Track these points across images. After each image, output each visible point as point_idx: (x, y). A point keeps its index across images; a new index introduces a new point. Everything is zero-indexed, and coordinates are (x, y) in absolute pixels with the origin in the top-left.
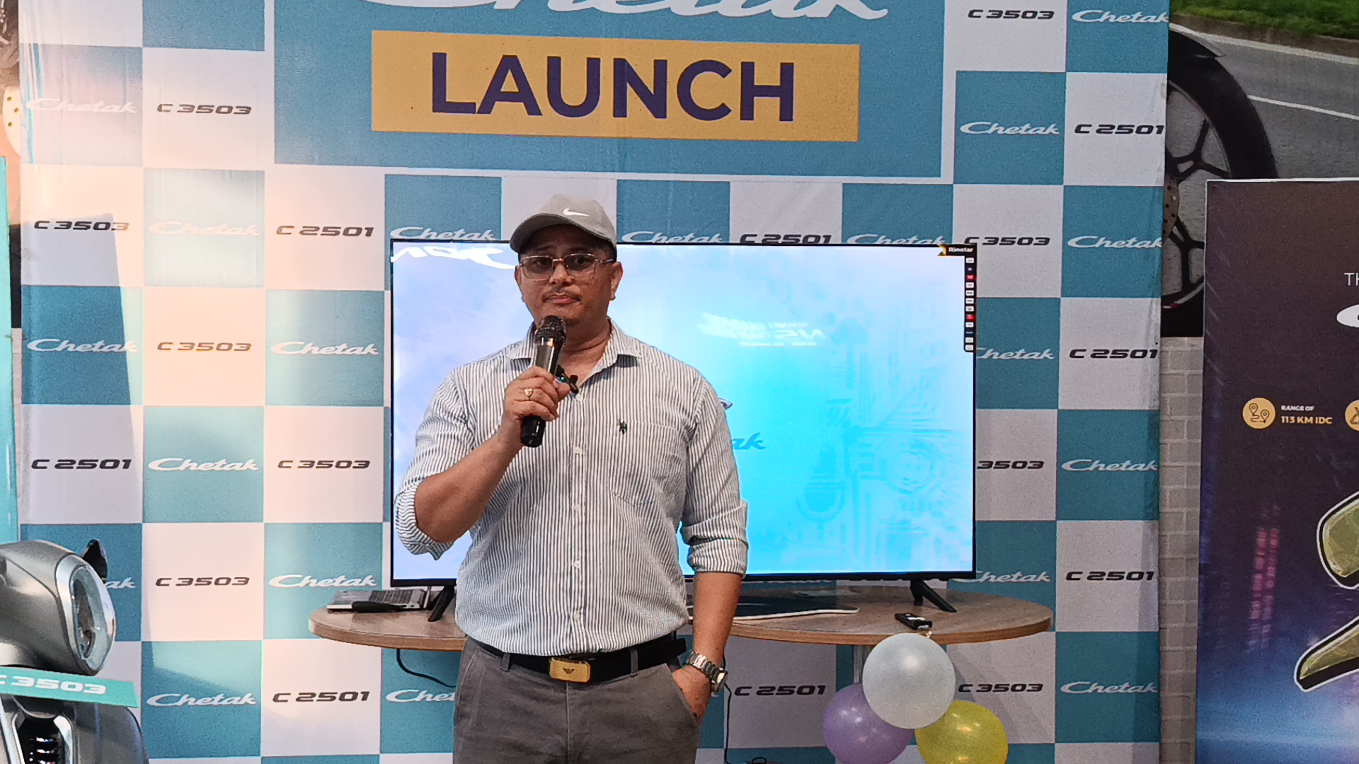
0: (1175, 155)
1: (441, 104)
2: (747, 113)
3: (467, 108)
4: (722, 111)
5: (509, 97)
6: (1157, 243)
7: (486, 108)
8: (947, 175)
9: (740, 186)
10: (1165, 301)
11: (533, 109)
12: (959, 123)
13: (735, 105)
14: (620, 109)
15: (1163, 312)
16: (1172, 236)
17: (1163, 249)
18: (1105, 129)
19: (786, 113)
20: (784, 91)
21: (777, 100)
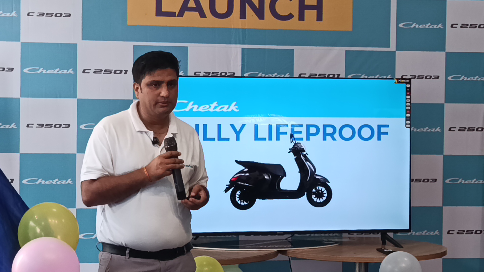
1: (159, 12)
2: (301, 17)
3: (172, 14)
4: (290, 16)
5: (191, 9)
7: (181, 14)
8: (393, 47)
9: (299, 51)
11: (203, 15)
12: (398, 23)
13: (296, 14)
14: (243, 15)
18: (464, 26)
19: (319, 18)
20: (318, 8)
21: (315, 11)
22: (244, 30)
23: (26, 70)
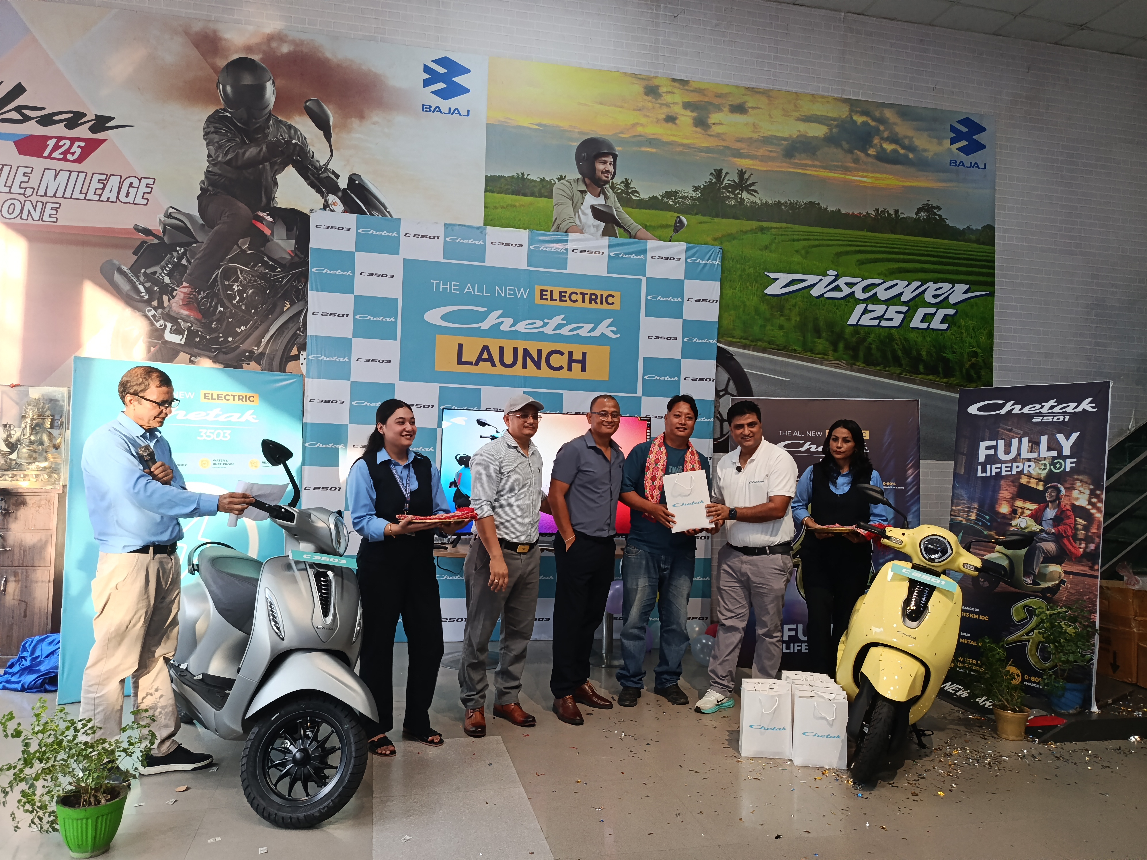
0: (719, 389)
1: (460, 362)
2: (570, 369)
3: (470, 363)
4: (561, 368)
5: (485, 360)
6: (712, 420)
7: (477, 363)
8: (639, 393)
9: (567, 395)
10: (715, 440)
11: (494, 365)
12: (644, 376)
13: (566, 367)
14: (525, 366)
15: (714, 444)
16: (717, 417)
17: (714, 422)
18: (694, 379)
19: (584, 370)
20: (583, 362)
21: (580, 365)
22: (525, 377)
23: (354, 403)
